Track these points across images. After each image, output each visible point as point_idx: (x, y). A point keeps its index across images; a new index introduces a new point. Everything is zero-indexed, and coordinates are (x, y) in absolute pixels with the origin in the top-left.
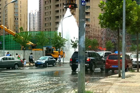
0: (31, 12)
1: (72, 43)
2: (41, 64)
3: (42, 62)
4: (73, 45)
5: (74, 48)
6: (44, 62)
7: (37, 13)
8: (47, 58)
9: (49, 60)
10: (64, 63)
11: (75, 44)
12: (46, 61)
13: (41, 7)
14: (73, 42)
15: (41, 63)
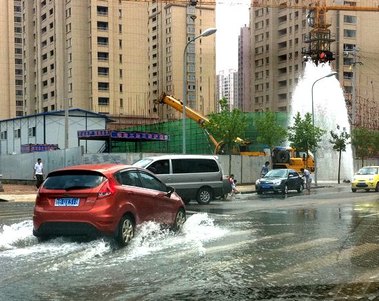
0: (221, 73)
1: (332, 139)
2: (272, 188)
3: (274, 183)
4: (334, 145)
5: (338, 151)
6: (279, 184)
7: (232, 76)
8: (285, 174)
9: (289, 177)
10: (317, 186)
11: (338, 140)
12: (283, 181)
13: (242, 63)
14: (335, 137)
15: (271, 185)
